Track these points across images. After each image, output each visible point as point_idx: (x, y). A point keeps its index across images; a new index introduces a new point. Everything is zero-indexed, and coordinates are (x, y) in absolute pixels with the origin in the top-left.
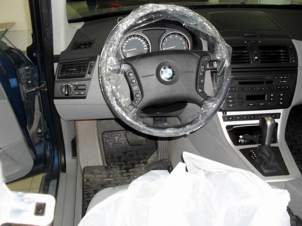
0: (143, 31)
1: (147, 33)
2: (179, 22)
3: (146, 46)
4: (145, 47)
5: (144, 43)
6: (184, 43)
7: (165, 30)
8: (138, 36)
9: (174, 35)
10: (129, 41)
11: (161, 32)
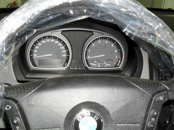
0: (63, 31)
1: (67, 35)
2: (116, 25)
3: (65, 51)
4: (64, 53)
5: (63, 48)
6: (116, 51)
7: (92, 32)
8: (55, 38)
9: (103, 40)
10: (42, 44)
11: (87, 35)
